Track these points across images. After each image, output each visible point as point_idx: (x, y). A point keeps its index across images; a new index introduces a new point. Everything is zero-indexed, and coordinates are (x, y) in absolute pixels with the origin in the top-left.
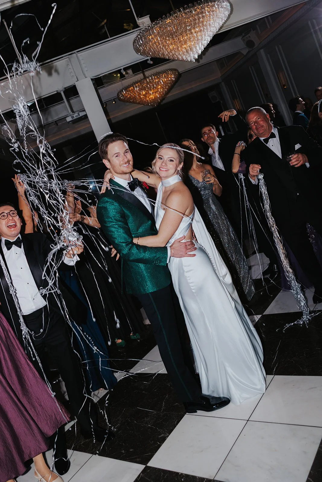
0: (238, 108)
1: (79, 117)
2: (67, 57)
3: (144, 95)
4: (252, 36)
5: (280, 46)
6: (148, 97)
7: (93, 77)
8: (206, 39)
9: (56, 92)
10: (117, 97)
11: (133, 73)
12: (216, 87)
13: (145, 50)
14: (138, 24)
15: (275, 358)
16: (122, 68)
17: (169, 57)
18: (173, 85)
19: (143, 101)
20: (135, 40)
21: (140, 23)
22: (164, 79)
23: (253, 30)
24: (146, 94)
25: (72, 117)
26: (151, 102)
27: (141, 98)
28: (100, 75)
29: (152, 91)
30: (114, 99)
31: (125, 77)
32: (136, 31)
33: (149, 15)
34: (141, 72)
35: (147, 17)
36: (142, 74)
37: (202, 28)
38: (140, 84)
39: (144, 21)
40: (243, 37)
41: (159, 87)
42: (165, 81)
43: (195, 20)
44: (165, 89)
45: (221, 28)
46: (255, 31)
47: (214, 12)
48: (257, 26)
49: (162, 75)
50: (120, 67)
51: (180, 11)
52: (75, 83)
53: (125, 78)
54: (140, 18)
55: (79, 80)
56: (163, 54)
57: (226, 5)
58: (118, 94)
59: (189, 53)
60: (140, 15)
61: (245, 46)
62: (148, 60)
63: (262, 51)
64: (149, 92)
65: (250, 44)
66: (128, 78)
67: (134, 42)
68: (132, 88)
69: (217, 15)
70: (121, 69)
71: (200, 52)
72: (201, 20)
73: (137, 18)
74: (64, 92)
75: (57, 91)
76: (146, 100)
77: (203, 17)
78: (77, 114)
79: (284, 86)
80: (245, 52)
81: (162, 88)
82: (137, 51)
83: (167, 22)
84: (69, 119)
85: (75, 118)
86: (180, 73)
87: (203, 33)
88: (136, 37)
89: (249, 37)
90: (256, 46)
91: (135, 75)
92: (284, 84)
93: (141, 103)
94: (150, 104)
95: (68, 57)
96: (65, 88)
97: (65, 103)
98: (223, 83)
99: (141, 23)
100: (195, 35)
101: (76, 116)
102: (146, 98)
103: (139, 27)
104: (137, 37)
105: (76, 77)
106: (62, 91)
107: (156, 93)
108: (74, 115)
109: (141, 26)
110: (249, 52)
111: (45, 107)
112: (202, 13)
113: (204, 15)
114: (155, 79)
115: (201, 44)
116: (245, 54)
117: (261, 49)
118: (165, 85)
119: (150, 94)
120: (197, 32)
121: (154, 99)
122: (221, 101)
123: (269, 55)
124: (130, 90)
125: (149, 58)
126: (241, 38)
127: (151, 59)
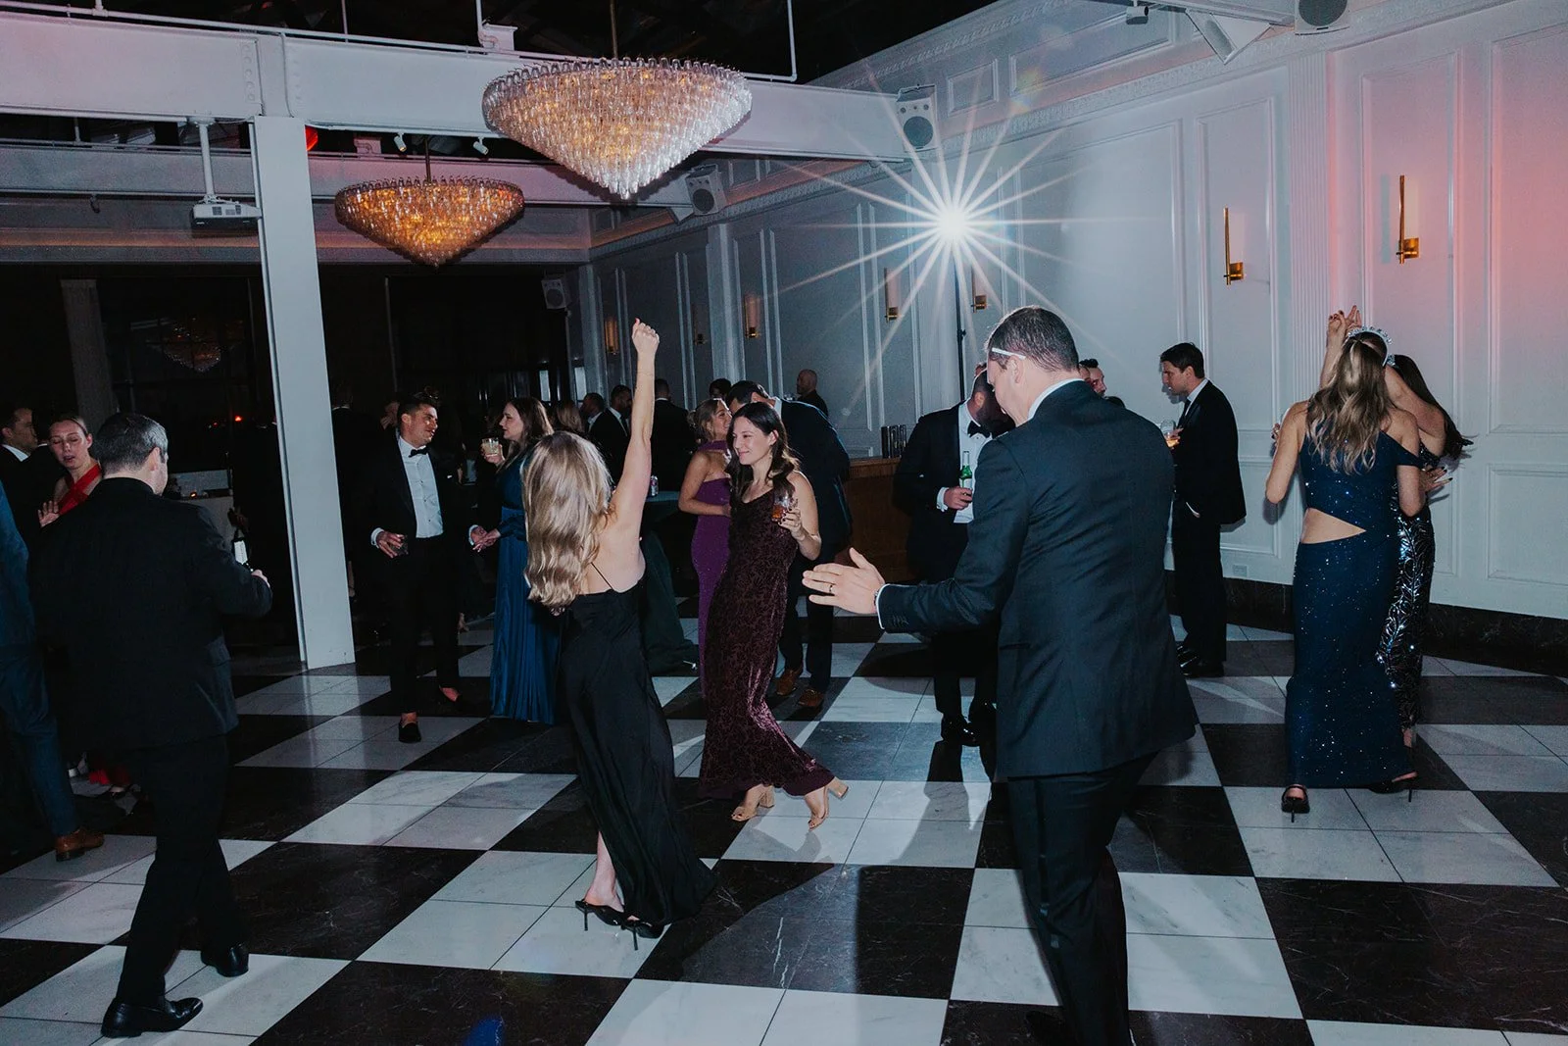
0: (612, 344)
1: (236, 216)
2: (252, 35)
3: (416, 225)
4: (714, 182)
5: (772, 234)
6: (426, 235)
7: (314, 124)
8: (674, 156)
9: (184, 119)
10: (333, 199)
11: (383, 152)
12: (568, 271)
13: (516, 117)
14: (480, 36)
15: (779, 954)
16: (401, 132)
17: (568, 160)
18: (501, 229)
19: (408, 238)
20: (499, 83)
21: (485, 36)
23: (719, 173)
24: (425, 223)
25: (217, 210)
26: (428, 250)
27: (404, 229)
31: (356, 151)
32: (469, 52)
33: (516, 28)
35: (508, 30)
36: (424, 167)
37: (678, 127)
39: (498, 38)
40: (692, 176)
41: (467, 219)
42: (487, 209)
44: (479, 229)
45: (715, 141)
46: (722, 175)
47: (719, 103)
49: (485, 192)
50: (399, 128)
52: (249, 119)
54: (490, 23)
55: (267, 111)
56: (556, 149)
57: (745, 92)
58: (341, 194)
59: (623, 171)
60: (493, 18)
61: (689, 202)
62: (476, 139)
63: (723, 228)
64: (434, 221)
65: (702, 199)
70: (396, 134)
71: (647, 182)
72: (687, 106)
73: (482, 21)
74: (209, 129)
75: (188, 117)
76: (417, 238)
77: (692, 101)
78: (233, 207)
79: (752, 330)
80: (681, 214)
81: (472, 224)
84: (202, 211)
85: (224, 215)
86: (527, 203)
87: (675, 138)
88: (508, 77)
89: (707, 182)
90: (716, 209)
92: (753, 326)
94: (421, 255)
95: (255, 38)
96: (217, 120)
97: (202, 155)
98: (590, 269)
99: (488, 39)
100: (657, 135)
101: (227, 212)
102: (419, 235)
103: (480, 45)
104: (512, 77)
105: (260, 102)
106: (204, 123)
107: (451, 228)
108: (224, 208)
109: (485, 44)
110: (692, 216)
111: (78, 141)
112: (693, 91)
113: (697, 98)
114: (464, 195)
115: (658, 163)
116: (681, 218)
117: (722, 221)
118: (483, 219)
119: (437, 228)
120: (662, 130)
121: (440, 245)
122: (569, 313)
123: (736, 244)
124: (382, 196)
125: (485, 136)
126: (686, 175)
127: (488, 140)
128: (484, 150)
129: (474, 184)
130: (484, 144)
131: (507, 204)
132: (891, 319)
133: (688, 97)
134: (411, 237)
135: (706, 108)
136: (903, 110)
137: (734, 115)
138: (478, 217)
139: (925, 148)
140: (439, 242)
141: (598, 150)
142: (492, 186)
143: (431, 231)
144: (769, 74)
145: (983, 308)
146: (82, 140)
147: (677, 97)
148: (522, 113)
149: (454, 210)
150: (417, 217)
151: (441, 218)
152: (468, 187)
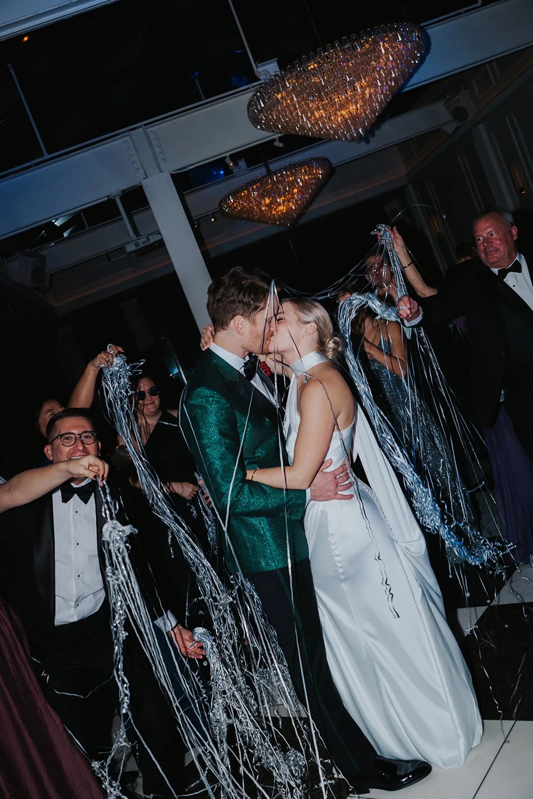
0: (438, 231)
1: (148, 243)
2: (128, 133)
3: (266, 206)
4: (464, 99)
5: (514, 118)
6: (275, 209)
7: (174, 171)
9: (106, 198)
10: (218, 210)
11: (248, 167)
13: (270, 120)
14: (257, 74)
15: (516, 688)
16: (227, 154)
17: (313, 133)
18: (318, 190)
19: (266, 215)
20: (251, 101)
21: (260, 72)
22: (304, 177)
23: (466, 90)
24: (271, 203)
25: (137, 245)
26: (280, 219)
27: (261, 211)
28: (186, 167)
29: (283, 198)
30: (213, 214)
32: (253, 87)
33: (277, 58)
34: (262, 164)
35: (273, 62)
36: (264, 168)
38: (261, 184)
39: (269, 69)
40: (448, 101)
41: (295, 190)
42: (305, 179)
44: (306, 194)
46: (468, 90)
48: (473, 82)
49: (301, 170)
50: (224, 153)
51: (333, 47)
52: (141, 183)
53: (233, 176)
54: (260, 63)
55: (148, 176)
56: (302, 128)
58: (220, 204)
60: (261, 58)
61: (451, 119)
62: (274, 140)
63: (481, 127)
64: (276, 200)
65: (459, 114)
66: (239, 175)
67: (250, 105)
68: (246, 192)
70: (225, 158)
73: (255, 63)
74: (122, 199)
75: (108, 196)
76: (271, 214)
78: (145, 239)
79: (521, 190)
80: (450, 129)
81: (301, 192)
82: (255, 121)
83: (309, 68)
84: (131, 248)
85: (142, 246)
86: (334, 166)
88: (253, 96)
89: (459, 100)
90: (471, 117)
91: (250, 170)
93: (263, 219)
94: (278, 223)
95: (129, 134)
96: (123, 191)
97: (123, 220)
98: (410, 187)
99: (262, 74)
101: (143, 243)
102: (271, 211)
103: (259, 80)
104: (255, 95)
105: (142, 171)
106: (117, 195)
107: (289, 201)
108: (140, 241)
109: (262, 77)
110: (457, 129)
111: (88, 228)
114: (288, 176)
116: (450, 132)
117: (479, 123)
119: (279, 204)
121: (286, 213)
123: (493, 135)
124: (241, 196)
125: (277, 136)
126: (443, 102)
127: (280, 138)
128: (281, 145)
129: (293, 168)
130: (280, 141)
140: (285, 211)
142: (307, 163)
143: (277, 206)
144: (460, 9)
146: (90, 225)
148: (272, 115)
149: (285, 188)
150: (267, 201)
151: (280, 197)
152: (289, 171)
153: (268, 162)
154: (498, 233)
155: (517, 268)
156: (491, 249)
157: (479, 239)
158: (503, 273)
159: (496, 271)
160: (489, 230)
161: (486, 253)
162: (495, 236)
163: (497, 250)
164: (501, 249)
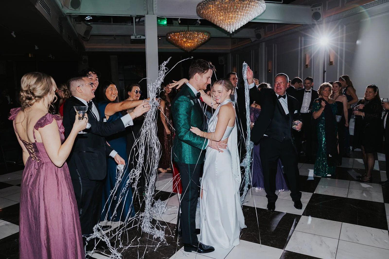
1: (140, 38)
3: (184, 42)
4: (262, 32)
5: (276, 45)
6: (186, 44)
7: (159, 16)
8: (244, 22)
9: (130, 16)
12: (225, 55)
13: (204, 12)
16: (180, 18)
17: (217, 23)
18: (205, 43)
20: (200, 3)
23: (263, 28)
24: (186, 41)
25: (136, 37)
26: (187, 48)
27: (181, 42)
28: (163, 17)
30: (161, 36)
31: (173, 24)
36: (187, 27)
37: (245, 14)
40: (256, 30)
41: (196, 40)
42: (201, 38)
43: (243, 7)
44: (199, 43)
45: (255, 19)
47: (256, 7)
48: (267, 27)
49: (201, 33)
50: (179, 17)
52: (145, 15)
55: (148, 13)
56: (214, 20)
57: (264, 6)
58: (167, 34)
59: (230, 26)
61: (255, 36)
62: (198, 20)
63: (264, 44)
64: (188, 41)
65: (258, 36)
69: (257, 10)
70: (178, 19)
71: (237, 29)
72: (247, 8)
74: (135, 18)
75: (131, 15)
76: (184, 45)
77: (249, 7)
78: (139, 36)
79: (269, 70)
80: (253, 40)
82: (198, 11)
84: (133, 37)
85: (137, 38)
87: (244, 17)
88: (202, 2)
89: (260, 31)
90: (262, 39)
91: (180, 26)
92: (270, 69)
93: (181, 46)
94: (185, 49)
96: (137, 15)
97: (133, 26)
98: (230, 54)
100: (239, 16)
101: (138, 37)
104: (203, 2)
105: (147, 11)
106: (134, 16)
107: (192, 42)
108: (137, 36)
110: (255, 41)
111: (112, 23)
112: (249, 4)
113: (250, 6)
114: (196, 34)
115: (240, 24)
116: (253, 41)
117: (263, 42)
118: (200, 40)
119: (189, 43)
120: (241, 15)
121: (189, 47)
122: (225, 66)
123: (267, 48)
124: (176, 34)
125: (199, 19)
126: (254, 30)
127: (200, 20)
129: (198, 31)
130: (200, 21)
131: (206, 37)
132: (306, 67)
133: (248, 6)
134: (183, 45)
135: (253, 9)
136: (313, 10)
137: (260, 11)
138: (199, 40)
139: (318, 20)
140: (189, 46)
141: (224, 21)
142: (203, 32)
143: (187, 43)
145: (332, 65)
146: (113, 22)
147: (245, 5)
148: (205, 11)
149: (193, 38)
150: (185, 40)
151: (190, 40)
152: (197, 32)
153: (189, 26)
154: (283, 83)
155: (284, 97)
156: (279, 88)
157: (276, 83)
158: (280, 97)
159: (278, 95)
160: (281, 81)
161: (277, 88)
162: (282, 84)
163: (281, 89)
164: (283, 89)
